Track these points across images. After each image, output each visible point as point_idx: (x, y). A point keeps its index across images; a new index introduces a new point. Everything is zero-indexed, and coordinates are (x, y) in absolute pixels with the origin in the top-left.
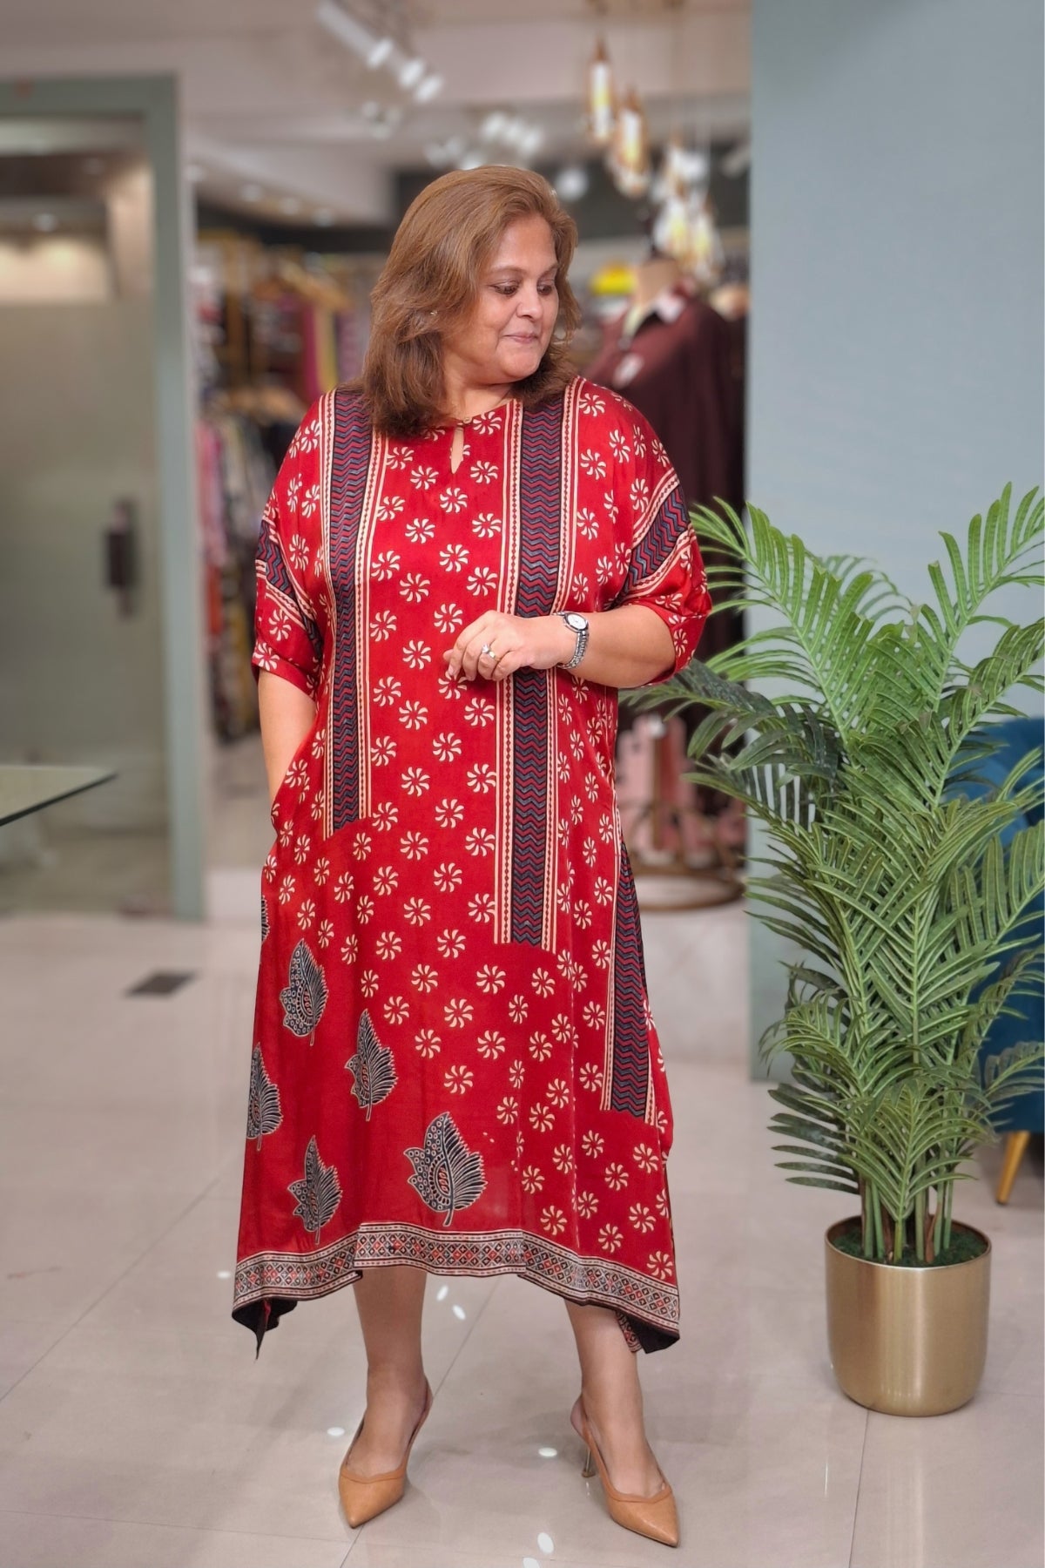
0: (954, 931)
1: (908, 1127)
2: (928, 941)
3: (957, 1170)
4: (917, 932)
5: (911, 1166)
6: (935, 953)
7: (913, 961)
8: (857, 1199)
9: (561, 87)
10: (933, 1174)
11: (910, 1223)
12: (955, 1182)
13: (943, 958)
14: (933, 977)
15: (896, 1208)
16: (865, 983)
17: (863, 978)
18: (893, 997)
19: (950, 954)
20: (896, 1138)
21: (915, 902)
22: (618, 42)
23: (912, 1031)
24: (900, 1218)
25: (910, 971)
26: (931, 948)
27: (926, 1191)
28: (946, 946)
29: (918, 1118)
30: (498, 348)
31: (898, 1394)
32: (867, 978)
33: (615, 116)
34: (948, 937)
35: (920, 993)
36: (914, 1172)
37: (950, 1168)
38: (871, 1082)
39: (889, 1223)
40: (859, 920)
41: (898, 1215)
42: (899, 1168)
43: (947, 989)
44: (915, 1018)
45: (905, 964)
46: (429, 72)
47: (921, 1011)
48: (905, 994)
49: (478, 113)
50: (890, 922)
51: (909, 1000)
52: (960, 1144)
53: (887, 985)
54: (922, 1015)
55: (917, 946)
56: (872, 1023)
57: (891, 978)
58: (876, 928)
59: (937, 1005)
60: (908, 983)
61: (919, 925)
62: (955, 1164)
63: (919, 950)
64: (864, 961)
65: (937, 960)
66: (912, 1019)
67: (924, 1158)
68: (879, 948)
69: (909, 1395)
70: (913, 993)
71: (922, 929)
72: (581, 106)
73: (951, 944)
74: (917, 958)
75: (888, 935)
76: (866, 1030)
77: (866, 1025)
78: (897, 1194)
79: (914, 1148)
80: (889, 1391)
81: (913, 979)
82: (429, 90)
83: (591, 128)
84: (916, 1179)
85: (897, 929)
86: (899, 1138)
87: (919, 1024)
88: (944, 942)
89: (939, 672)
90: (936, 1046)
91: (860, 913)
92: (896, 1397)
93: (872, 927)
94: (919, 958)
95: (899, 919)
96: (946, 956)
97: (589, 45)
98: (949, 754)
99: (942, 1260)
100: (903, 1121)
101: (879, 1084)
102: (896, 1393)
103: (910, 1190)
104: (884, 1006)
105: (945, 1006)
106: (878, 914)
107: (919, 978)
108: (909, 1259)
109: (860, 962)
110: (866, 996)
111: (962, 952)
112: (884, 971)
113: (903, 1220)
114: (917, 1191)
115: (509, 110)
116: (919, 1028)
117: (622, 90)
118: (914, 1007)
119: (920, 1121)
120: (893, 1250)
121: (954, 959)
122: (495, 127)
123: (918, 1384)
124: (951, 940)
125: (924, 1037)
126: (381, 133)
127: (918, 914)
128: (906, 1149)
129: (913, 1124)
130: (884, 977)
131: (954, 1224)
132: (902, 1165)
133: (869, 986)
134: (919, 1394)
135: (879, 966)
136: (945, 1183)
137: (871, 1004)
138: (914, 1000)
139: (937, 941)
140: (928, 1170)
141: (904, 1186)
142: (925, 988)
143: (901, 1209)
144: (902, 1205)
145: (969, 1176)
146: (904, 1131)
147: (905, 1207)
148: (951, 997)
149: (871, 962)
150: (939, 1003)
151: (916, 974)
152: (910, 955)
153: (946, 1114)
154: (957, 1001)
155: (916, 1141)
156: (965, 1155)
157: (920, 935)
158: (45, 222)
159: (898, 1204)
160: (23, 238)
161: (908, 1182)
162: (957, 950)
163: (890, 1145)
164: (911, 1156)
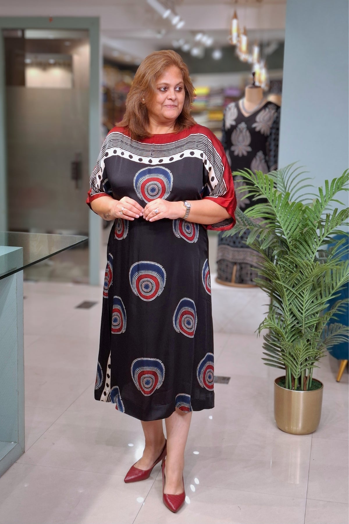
1: (300, 351)
2: (308, 297)
3: (314, 364)
4: (305, 295)
5: (300, 363)
6: (311, 301)
7: (304, 303)
8: (285, 371)
9: (221, 26)
10: (308, 365)
11: (300, 379)
12: (314, 368)
13: (313, 302)
14: (310, 308)
15: (295, 375)
16: (289, 309)
17: (289, 307)
18: (297, 313)
19: (315, 301)
20: (297, 355)
22: (240, 12)
23: (302, 323)
24: (296, 377)
25: (303, 306)
26: (309, 300)
27: (305, 370)
28: (314, 298)
29: (303, 349)
30: (162, 110)
31: (295, 428)
32: (290, 307)
33: (239, 36)
34: (315, 296)
35: (305, 312)
36: (301, 365)
37: (312, 364)
38: (289, 338)
39: (293, 379)
40: (289, 291)
41: (296, 376)
42: (297, 363)
43: (313, 311)
44: (304, 319)
45: (301, 304)
46: (181, 20)
47: (305, 317)
48: (301, 312)
49: (194, 33)
50: (298, 292)
51: (302, 314)
52: (315, 357)
53: (295, 309)
54: (306, 318)
55: (305, 299)
57: (297, 307)
58: (294, 293)
59: (310, 315)
60: (302, 309)
61: (306, 293)
62: (314, 362)
64: (290, 302)
65: (311, 303)
66: (302, 320)
67: (305, 360)
68: (294, 299)
69: (298, 428)
70: (303, 312)
71: (307, 294)
72: (229, 32)
73: (315, 298)
74: (305, 302)
75: (297, 295)
76: (289, 323)
77: (289, 321)
78: (296, 371)
79: (302, 357)
80: (292, 427)
81: (303, 308)
82: (180, 25)
83: (231, 39)
84: (302, 366)
85: (300, 294)
86: (297, 354)
87: (305, 321)
88: (313, 298)
89: (318, 217)
90: (310, 328)
91: (289, 289)
92: (294, 429)
93: (292, 293)
94: (306, 302)
95: (301, 292)
96: (314, 301)
97: (232, 13)
98: (319, 243)
99: (309, 390)
100: (299, 350)
101: (292, 338)
102: (294, 428)
103: (300, 369)
104: (294, 315)
105: (313, 316)
106: (294, 290)
107: (305, 308)
108: (299, 389)
109: (288, 303)
110: (289, 313)
111: (318, 301)
112: (295, 305)
113: (297, 378)
114: (302, 370)
115: (203, 32)
117: (241, 27)
118: (303, 316)
119: (304, 350)
120: (294, 387)
121: (316, 302)
122: (199, 37)
123: (300, 425)
124: (316, 296)
125: (306, 325)
127: (306, 290)
128: (299, 358)
129: (301, 351)
130: (295, 307)
131: (313, 379)
132: (298, 362)
133: (290, 310)
134: (300, 428)
135: (293, 304)
136: (311, 368)
137: (290, 315)
138: (304, 314)
139: (311, 297)
140: (306, 364)
141: (298, 368)
142: (307, 310)
143: (297, 375)
144: (297, 374)
145: (317, 367)
146: (299, 352)
147: (298, 375)
148: (315, 313)
149: (292, 303)
150: (311, 315)
151: (304, 307)
152: (303, 301)
153: (311, 348)
154: (316, 315)
155: (302, 356)
156: (317, 360)
157: (306, 295)
158: (52, 61)
159: (296, 373)
160: (44, 66)
161: (300, 367)
162: (317, 300)
163: (295, 356)
164: (301, 360)
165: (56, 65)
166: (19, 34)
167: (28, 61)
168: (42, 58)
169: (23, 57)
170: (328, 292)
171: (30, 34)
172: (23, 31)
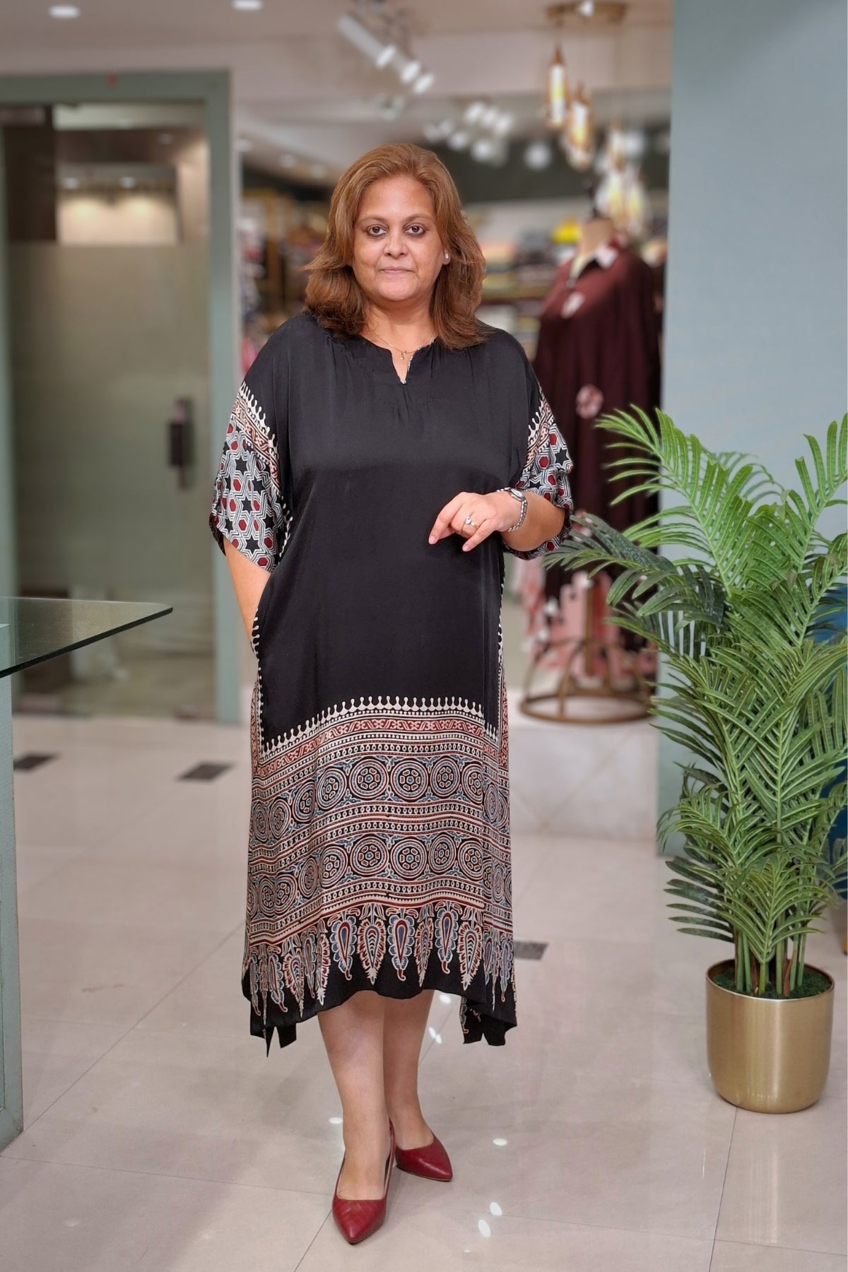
0: (810, 742)
1: (772, 892)
2: (790, 749)
3: (809, 925)
4: (781, 742)
5: (773, 922)
6: (795, 759)
7: (778, 765)
8: (732, 945)
9: (526, 83)
10: (791, 928)
11: (772, 965)
12: (808, 935)
13: (801, 763)
14: (794, 777)
15: (761, 953)
16: (741, 781)
17: (740, 776)
18: (762, 791)
19: (807, 760)
20: (762, 900)
21: (780, 719)
22: (571, 48)
23: (776, 818)
24: (764, 961)
25: (776, 772)
26: (791, 755)
27: (785, 941)
28: (804, 753)
31: (760, 1096)
32: (743, 776)
33: (568, 106)
34: (806, 747)
35: (783, 789)
36: (775, 926)
37: (804, 924)
38: (744, 856)
39: (756, 965)
40: (737, 732)
41: (762, 958)
42: (764, 923)
43: (804, 786)
44: (779, 807)
45: (771, 767)
46: (424, 71)
47: (784, 803)
48: (772, 789)
49: (462, 102)
50: (761, 734)
51: (774, 794)
52: (812, 905)
53: (757, 782)
54: (784, 806)
55: (781, 753)
56: (745, 811)
57: (761, 777)
58: (750, 738)
59: (796, 798)
60: (774, 781)
61: (783, 737)
62: (808, 921)
63: (783, 756)
65: (797, 765)
66: (776, 809)
67: (784, 914)
68: (752, 754)
69: (769, 1097)
70: (778, 789)
71: (785, 741)
72: (543, 98)
73: (807, 752)
74: (781, 762)
75: (759, 744)
76: (741, 816)
77: (741, 813)
78: (762, 943)
79: (776, 908)
80: (753, 1095)
81: (778, 778)
82: (423, 84)
83: (549, 115)
84: (777, 932)
85: (766, 739)
86: (764, 900)
87: (782, 812)
88: (802, 750)
89: (803, 542)
90: (795, 831)
91: (737, 727)
92: (758, 1098)
93: (746, 737)
94: (783, 762)
95: (768, 732)
96: (804, 761)
97: (550, 52)
98: (811, 606)
99: (796, 994)
100: (768, 887)
101: (750, 858)
102: (758, 1096)
103: (773, 940)
104: (755, 798)
105: (802, 799)
106: (751, 728)
107: (782, 777)
108: (770, 992)
109: (738, 764)
110: (741, 790)
111: (816, 759)
113: (766, 963)
114: (778, 940)
115: (487, 100)
116: (781, 816)
117: (573, 86)
118: (778, 799)
119: (780, 887)
120: (758, 986)
121: (810, 764)
122: (475, 113)
123: (776, 1088)
124: (809, 748)
125: (786, 823)
126: (389, 115)
127: (782, 729)
128: (770, 909)
129: (775, 890)
130: (756, 776)
131: (807, 967)
132: (766, 920)
133: (744, 783)
134: (776, 1096)
135: (751, 768)
136: (800, 935)
137: (745, 797)
138: (778, 794)
139: (797, 749)
140: (787, 925)
141: (767, 936)
142: (787, 785)
143: (765, 954)
144: (765, 952)
145: (819, 931)
146: (768, 894)
147: (768, 953)
148: (807, 792)
149: (746, 765)
150: (798, 797)
151: (780, 774)
152: (776, 760)
153: (801, 882)
154: (811, 796)
155: (778, 902)
156: (816, 914)
157: (784, 744)
158: (128, 182)
159: (762, 950)
160: (110, 194)
161: (771, 934)
162: (813, 757)
163: (757, 906)
164: (773, 913)
165: (140, 190)
166: (38, 116)
167: (69, 181)
168: (105, 174)
169: (51, 171)
170: (839, 737)
171: (66, 119)
172: (49, 111)
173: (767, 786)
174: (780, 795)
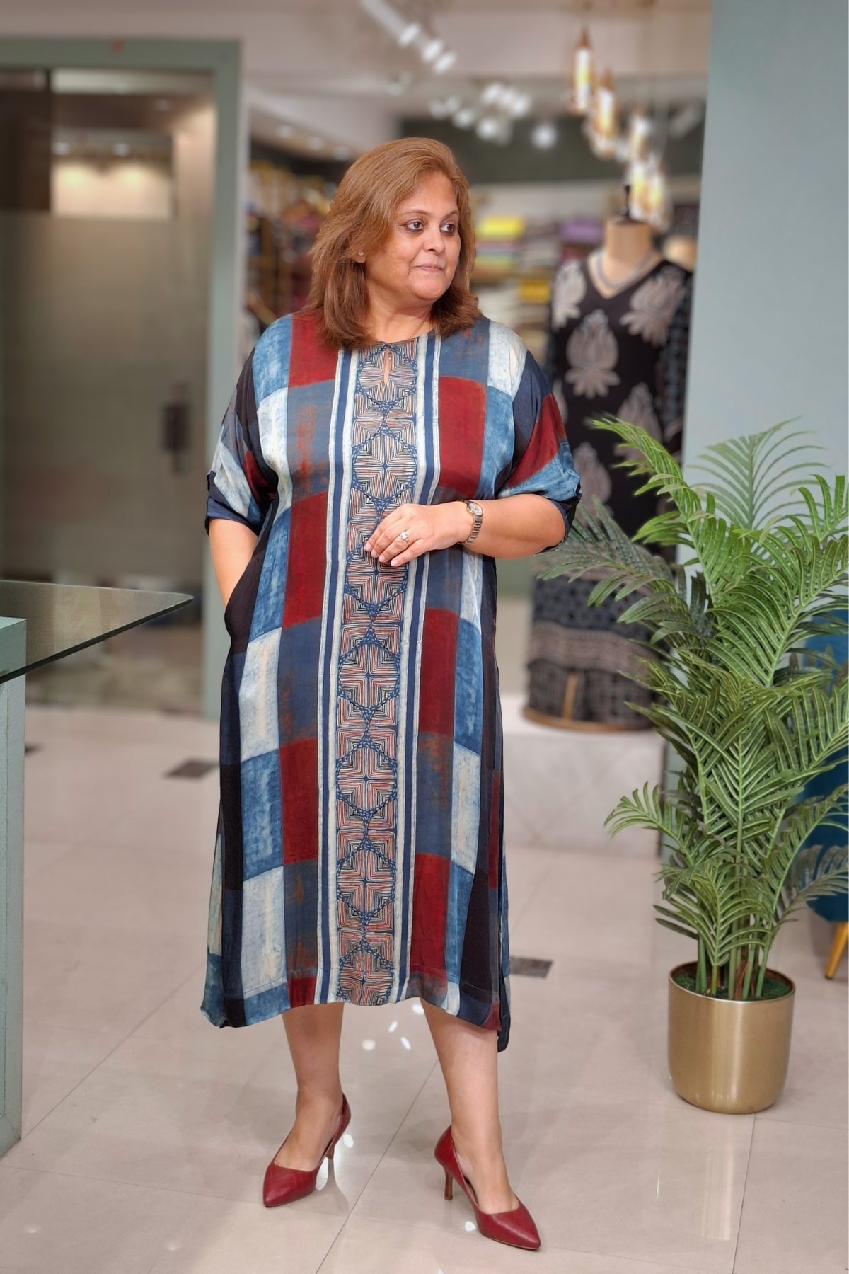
4: (743, 754)
5: (724, 927)
7: (740, 777)
9: (548, 65)
14: (757, 790)
15: (713, 957)
18: (726, 801)
21: (739, 734)
22: (598, 31)
23: (738, 828)
25: (739, 783)
26: (754, 769)
30: (410, 276)
32: (708, 784)
33: (592, 92)
35: (745, 800)
39: (710, 969)
40: (700, 743)
41: (714, 962)
43: (768, 799)
44: (741, 818)
45: (734, 778)
46: (446, 50)
47: (745, 813)
48: (734, 799)
49: (481, 83)
51: (737, 804)
53: (722, 791)
54: (746, 816)
55: (742, 765)
56: (710, 817)
57: (726, 786)
58: (714, 749)
59: (761, 810)
60: (737, 793)
63: (744, 769)
64: (706, 771)
66: (738, 818)
69: (727, 1097)
70: (740, 800)
72: (568, 82)
74: (743, 775)
75: (722, 755)
81: (741, 790)
82: (445, 64)
83: (573, 100)
85: (728, 751)
90: (757, 841)
91: (701, 737)
93: (710, 748)
95: (729, 746)
97: (576, 33)
102: (718, 1096)
103: (725, 945)
104: (718, 806)
105: (767, 812)
106: (715, 739)
107: (745, 789)
112: (721, 779)
114: (733, 947)
115: (506, 81)
116: (743, 825)
117: (600, 70)
118: (740, 810)
120: (709, 987)
122: (493, 94)
125: (747, 833)
134: (734, 1097)
138: (740, 804)
141: (718, 941)
142: (750, 796)
143: (718, 959)
144: (719, 955)
147: (722, 958)
148: (771, 806)
151: (743, 786)
152: (738, 772)
158: (122, 149)
159: (714, 954)
160: (102, 161)
164: (722, 920)
165: (134, 157)
166: (38, 80)
167: (61, 147)
168: (97, 140)
169: (47, 137)
171: (67, 81)
172: (48, 73)
173: (731, 796)
174: (742, 806)
